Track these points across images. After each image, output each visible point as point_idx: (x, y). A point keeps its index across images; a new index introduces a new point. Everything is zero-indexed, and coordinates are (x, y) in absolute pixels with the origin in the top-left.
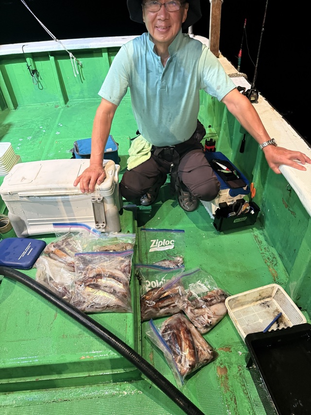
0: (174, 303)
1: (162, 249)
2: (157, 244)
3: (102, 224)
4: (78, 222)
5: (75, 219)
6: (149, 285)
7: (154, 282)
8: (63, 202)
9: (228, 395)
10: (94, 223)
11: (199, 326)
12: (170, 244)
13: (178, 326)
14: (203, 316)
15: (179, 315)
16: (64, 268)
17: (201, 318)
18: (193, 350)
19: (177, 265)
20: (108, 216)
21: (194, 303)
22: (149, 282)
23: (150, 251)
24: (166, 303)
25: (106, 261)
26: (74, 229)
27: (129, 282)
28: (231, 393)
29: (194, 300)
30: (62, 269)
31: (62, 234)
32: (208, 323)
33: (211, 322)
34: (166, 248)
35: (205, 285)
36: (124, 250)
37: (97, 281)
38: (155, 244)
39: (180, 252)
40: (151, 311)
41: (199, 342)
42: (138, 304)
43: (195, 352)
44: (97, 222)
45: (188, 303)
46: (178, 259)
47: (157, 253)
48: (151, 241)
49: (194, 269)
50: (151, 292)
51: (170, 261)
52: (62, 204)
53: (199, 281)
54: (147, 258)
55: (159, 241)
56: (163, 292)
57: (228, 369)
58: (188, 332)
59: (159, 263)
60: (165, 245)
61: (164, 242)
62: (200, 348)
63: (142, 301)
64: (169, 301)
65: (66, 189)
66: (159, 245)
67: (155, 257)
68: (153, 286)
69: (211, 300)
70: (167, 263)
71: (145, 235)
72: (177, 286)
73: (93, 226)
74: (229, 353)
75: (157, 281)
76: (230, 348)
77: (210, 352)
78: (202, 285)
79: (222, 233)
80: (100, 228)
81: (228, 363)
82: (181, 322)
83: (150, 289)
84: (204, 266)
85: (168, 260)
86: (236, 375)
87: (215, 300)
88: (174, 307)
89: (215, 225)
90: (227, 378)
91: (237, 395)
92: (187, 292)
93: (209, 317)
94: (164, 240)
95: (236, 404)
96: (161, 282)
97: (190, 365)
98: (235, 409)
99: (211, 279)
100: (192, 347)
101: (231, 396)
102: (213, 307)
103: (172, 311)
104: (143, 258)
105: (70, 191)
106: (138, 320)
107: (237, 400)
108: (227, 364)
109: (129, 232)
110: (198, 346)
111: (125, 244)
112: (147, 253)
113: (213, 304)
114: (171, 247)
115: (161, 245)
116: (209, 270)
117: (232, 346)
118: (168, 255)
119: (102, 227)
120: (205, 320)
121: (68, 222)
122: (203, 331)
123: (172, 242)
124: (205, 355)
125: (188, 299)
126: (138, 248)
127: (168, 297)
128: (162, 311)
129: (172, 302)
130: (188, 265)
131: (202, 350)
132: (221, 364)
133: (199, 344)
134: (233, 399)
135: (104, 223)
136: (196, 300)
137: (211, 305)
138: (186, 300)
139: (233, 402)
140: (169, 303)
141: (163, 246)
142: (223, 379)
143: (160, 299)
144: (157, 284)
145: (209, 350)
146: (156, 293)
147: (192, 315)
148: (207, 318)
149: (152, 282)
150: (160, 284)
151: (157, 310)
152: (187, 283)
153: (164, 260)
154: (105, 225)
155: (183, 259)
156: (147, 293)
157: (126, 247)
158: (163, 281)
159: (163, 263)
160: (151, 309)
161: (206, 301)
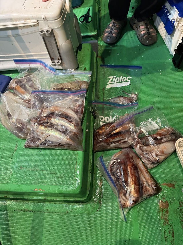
0: (124, 139)
1: (119, 85)
2: (114, 80)
3: (57, 61)
4: (35, 58)
5: (31, 56)
6: (103, 120)
7: (108, 118)
8: (15, 36)
9: (166, 228)
10: (50, 60)
11: (147, 162)
12: (126, 81)
13: (125, 162)
14: (151, 153)
15: (128, 150)
16: (23, 104)
17: (149, 156)
18: (138, 187)
19: (131, 102)
20: (61, 51)
21: (144, 140)
22: (103, 118)
23: (107, 87)
24: (117, 139)
25: (60, 100)
26: (33, 65)
27: (80, 123)
28: (170, 226)
29: (144, 138)
30: (21, 105)
31: (23, 70)
32: (156, 161)
33: (158, 160)
34: (122, 85)
35: (157, 123)
36: (79, 88)
37: (50, 120)
38: (112, 81)
39: (134, 89)
40: (102, 145)
41: (145, 178)
42: (91, 139)
43: (139, 188)
44: (52, 59)
45: (138, 141)
46: (133, 96)
47: (113, 90)
48: (109, 77)
49: (147, 107)
50: (104, 127)
51: (125, 98)
52: (13, 38)
53: (151, 119)
54: (104, 94)
55: (116, 78)
56: (115, 128)
57: (170, 204)
58: (135, 168)
59: (114, 99)
60: (122, 82)
61: (121, 79)
62: (145, 184)
63: (95, 135)
64: (120, 138)
65: (11, 20)
66: (116, 82)
67: (111, 93)
68: (106, 121)
69: (162, 139)
70: (122, 99)
71: (104, 71)
72: (128, 124)
73: (49, 62)
74: (173, 189)
75: (110, 117)
76: (173, 185)
77: (154, 188)
78: (154, 123)
79: (180, 69)
80: (55, 65)
81: (170, 198)
82: (129, 158)
83: (103, 124)
84: (157, 104)
85: (123, 97)
86: (177, 211)
87: (165, 139)
88: (124, 142)
89: (174, 61)
90: (167, 212)
91: (175, 229)
92: (137, 130)
93: (157, 155)
94: (121, 77)
95: (173, 237)
96: (114, 118)
97: (133, 201)
98: (172, 242)
99: (163, 117)
100: (137, 184)
101: (170, 229)
102: (162, 146)
103: (122, 146)
104: (100, 94)
105: (16, 23)
106: (90, 154)
107: (174, 234)
108: (168, 199)
109: (85, 69)
110: (143, 181)
111: (80, 82)
112: (104, 89)
113: (163, 143)
114: (127, 84)
115: (118, 81)
116: (162, 108)
117: (175, 182)
118: (123, 92)
119: (57, 64)
120: (153, 157)
121: (26, 58)
122: (149, 166)
123: (129, 79)
124: (149, 191)
125: (138, 137)
126: (95, 85)
127: (118, 134)
128: (113, 145)
129: (123, 138)
130: (141, 102)
131: (147, 186)
132: (163, 199)
133: (144, 180)
134: (171, 233)
135: (59, 59)
136: (146, 138)
137: (160, 143)
138: (136, 137)
139: (171, 235)
140: (120, 139)
141: (119, 82)
142: (163, 213)
143: (111, 135)
144: (110, 119)
145: (153, 186)
146: (109, 128)
147: (141, 152)
148: (154, 156)
149: (106, 117)
150: (113, 120)
151: (109, 145)
152: (139, 121)
153: (120, 97)
154: (60, 62)
155: (137, 96)
156: (101, 128)
157: (81, 85)
158: (116, 117)
159: (118, 99)
160: (103, 143)
161: (155, 139)
